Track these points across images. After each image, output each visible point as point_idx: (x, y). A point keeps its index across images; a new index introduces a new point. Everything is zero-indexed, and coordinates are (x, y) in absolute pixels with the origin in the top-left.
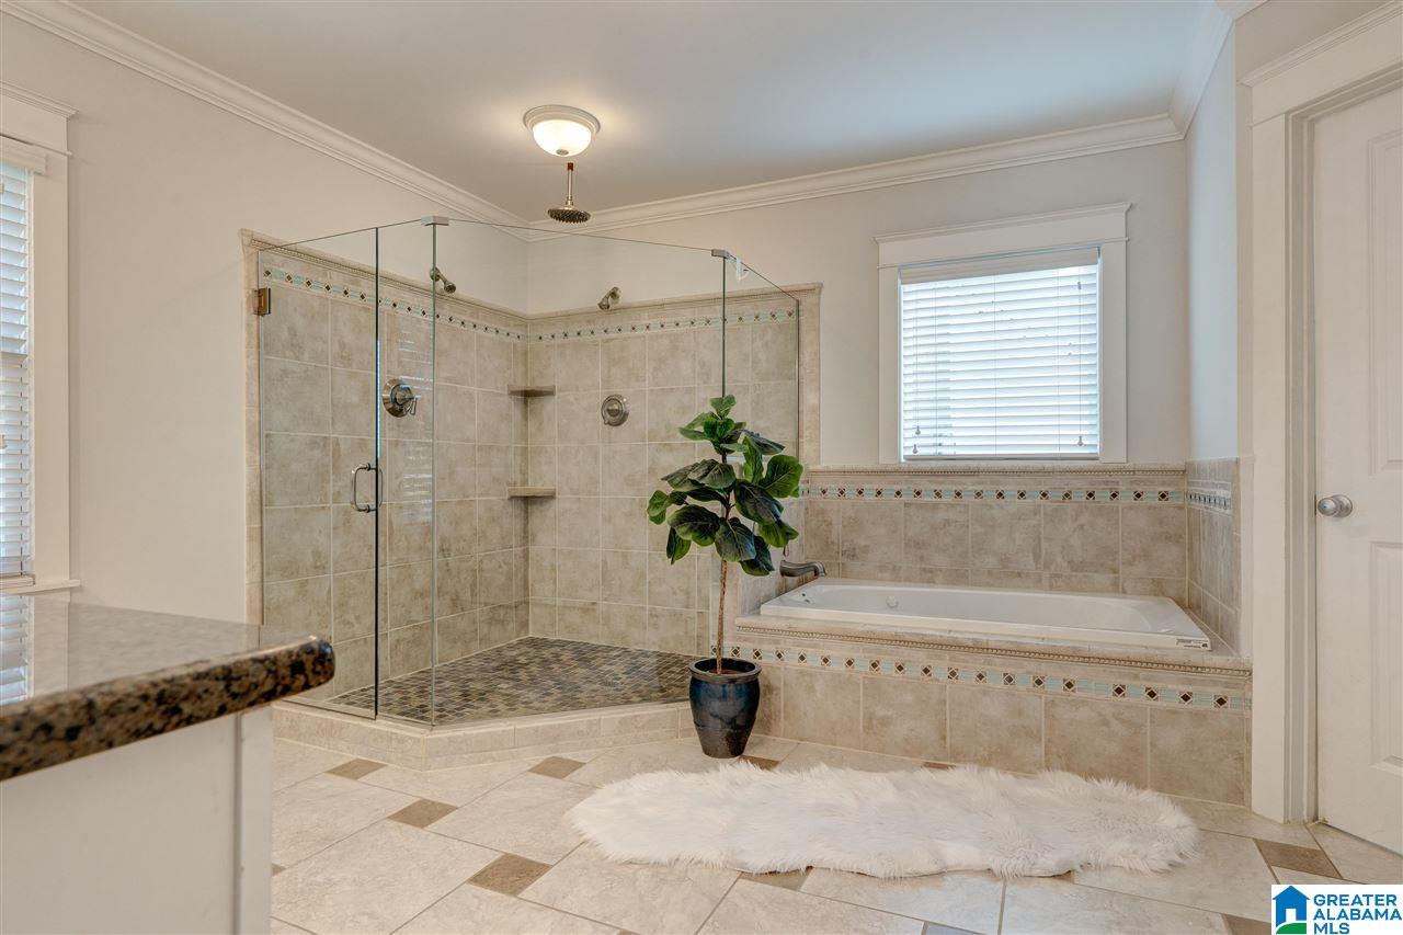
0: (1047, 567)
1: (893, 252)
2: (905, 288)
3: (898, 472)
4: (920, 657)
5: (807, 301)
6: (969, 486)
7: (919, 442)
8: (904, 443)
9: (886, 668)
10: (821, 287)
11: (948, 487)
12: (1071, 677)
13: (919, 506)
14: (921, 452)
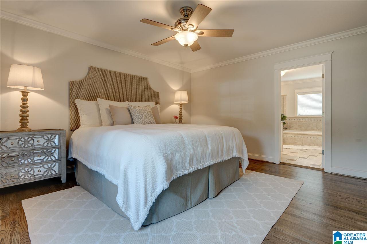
0: (318, 128)
1: (296, 91)
2: (298, 96)
3: (297, 117)
4: (300, 136)
5: (285, 97)
6: (307, 119)
7: (300, 114)
8: (298, 114)
9: (296, 137)
10: (286, 95)
11: (304, 119)
12: (317, 137)
13: (300, 121)
14: (300, 115)
